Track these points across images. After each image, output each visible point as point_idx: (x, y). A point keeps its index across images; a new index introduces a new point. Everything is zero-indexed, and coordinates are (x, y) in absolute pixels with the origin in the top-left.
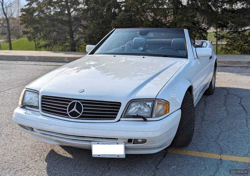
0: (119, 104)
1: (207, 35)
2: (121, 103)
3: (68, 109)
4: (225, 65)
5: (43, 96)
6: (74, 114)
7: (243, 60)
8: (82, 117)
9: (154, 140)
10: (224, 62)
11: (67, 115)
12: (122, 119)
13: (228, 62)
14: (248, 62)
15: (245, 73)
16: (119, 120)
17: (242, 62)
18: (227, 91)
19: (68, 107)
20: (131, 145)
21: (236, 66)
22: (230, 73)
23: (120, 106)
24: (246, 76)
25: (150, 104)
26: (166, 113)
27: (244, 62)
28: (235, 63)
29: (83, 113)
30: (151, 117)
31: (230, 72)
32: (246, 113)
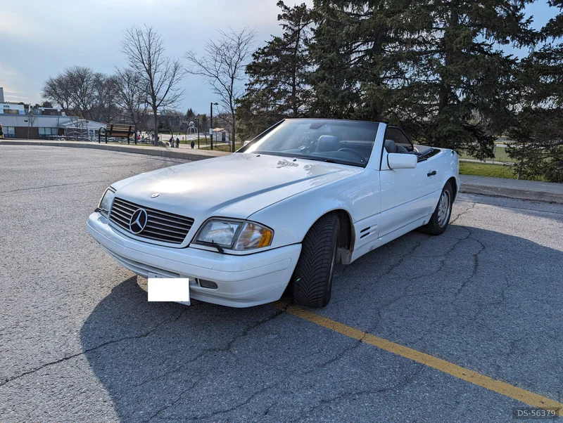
0: (190, 221)
1: (493, 148)
2: (193, 220)
3: (130, 220)
4: (496, 194)
5: (116, 198)
6: (135, 228)
7: (532, 189)
8: (144, 234)
9: (229, 285)
10: (496, 189)
11: (128, 227)
12: (191, 245)
13: (503, 190)
14: (539, 192)
15: (523, 210)
16: (188, 246)
17: (528, 191)
18: (470, 233)
19: (132, 215)
20: (198, 288)
21: (516, 197)
22: (497, 208)
23: (192, 223)
24: (521, 215)
25: (235, 227)
26: (261, 246)
27: (531, 193)
28: (514, 192)
29: (146, 228)
30: (232, 248)
31: (499, 206)
32: (475, 272)
